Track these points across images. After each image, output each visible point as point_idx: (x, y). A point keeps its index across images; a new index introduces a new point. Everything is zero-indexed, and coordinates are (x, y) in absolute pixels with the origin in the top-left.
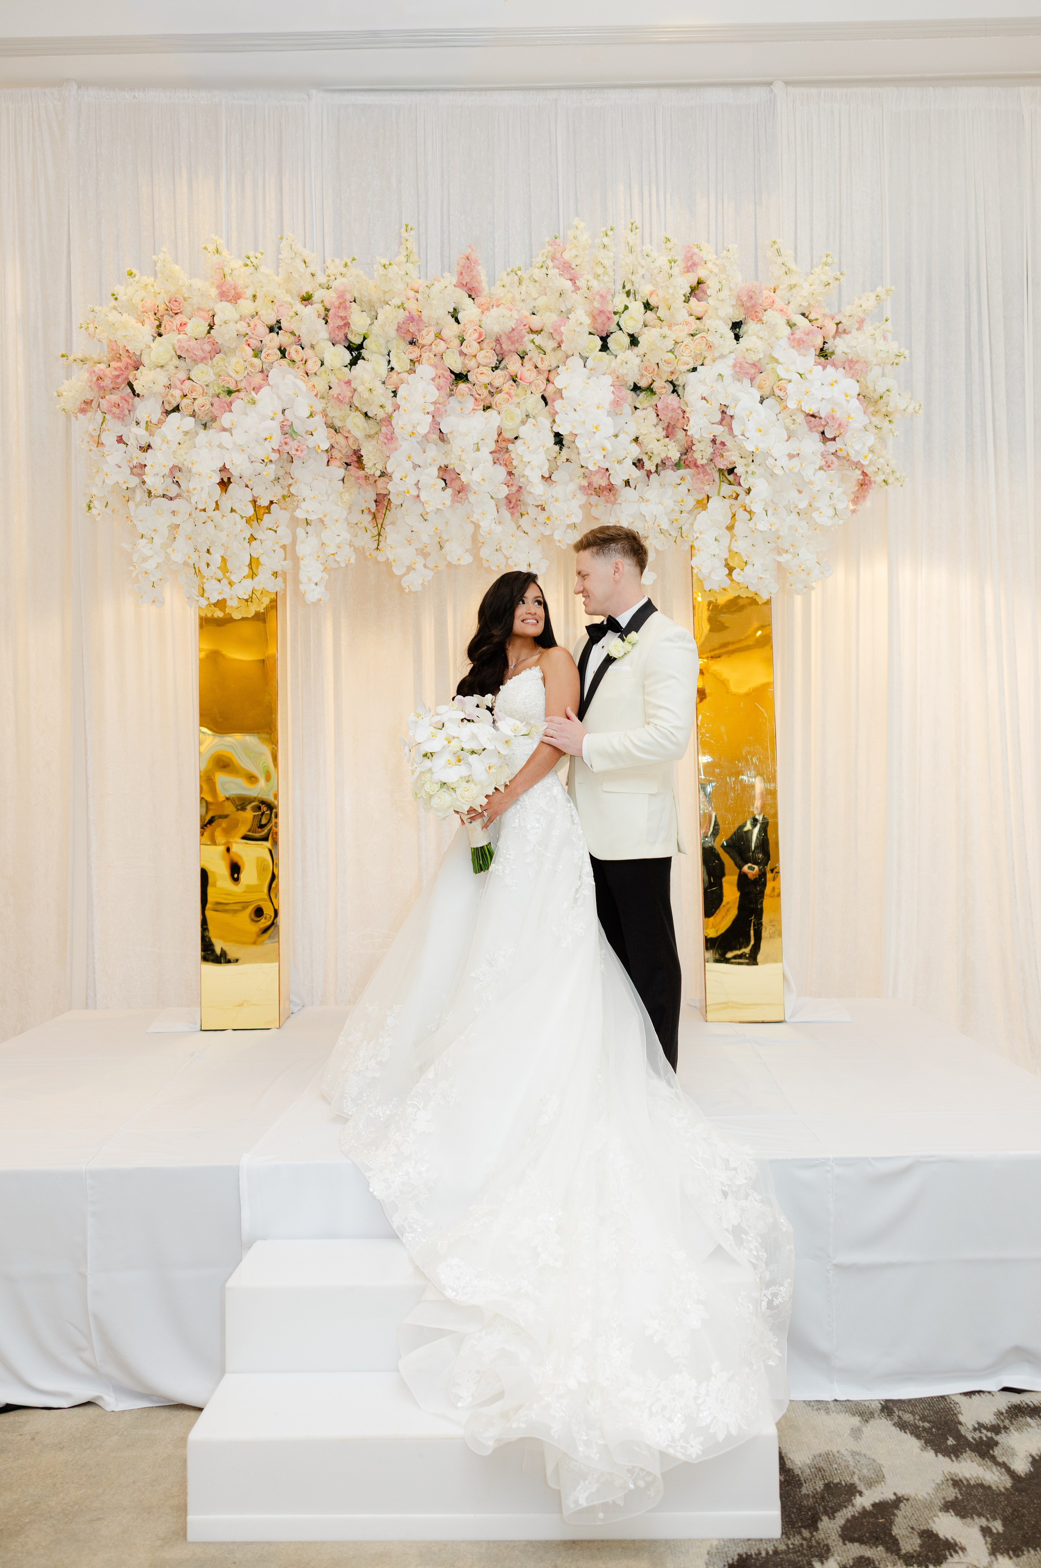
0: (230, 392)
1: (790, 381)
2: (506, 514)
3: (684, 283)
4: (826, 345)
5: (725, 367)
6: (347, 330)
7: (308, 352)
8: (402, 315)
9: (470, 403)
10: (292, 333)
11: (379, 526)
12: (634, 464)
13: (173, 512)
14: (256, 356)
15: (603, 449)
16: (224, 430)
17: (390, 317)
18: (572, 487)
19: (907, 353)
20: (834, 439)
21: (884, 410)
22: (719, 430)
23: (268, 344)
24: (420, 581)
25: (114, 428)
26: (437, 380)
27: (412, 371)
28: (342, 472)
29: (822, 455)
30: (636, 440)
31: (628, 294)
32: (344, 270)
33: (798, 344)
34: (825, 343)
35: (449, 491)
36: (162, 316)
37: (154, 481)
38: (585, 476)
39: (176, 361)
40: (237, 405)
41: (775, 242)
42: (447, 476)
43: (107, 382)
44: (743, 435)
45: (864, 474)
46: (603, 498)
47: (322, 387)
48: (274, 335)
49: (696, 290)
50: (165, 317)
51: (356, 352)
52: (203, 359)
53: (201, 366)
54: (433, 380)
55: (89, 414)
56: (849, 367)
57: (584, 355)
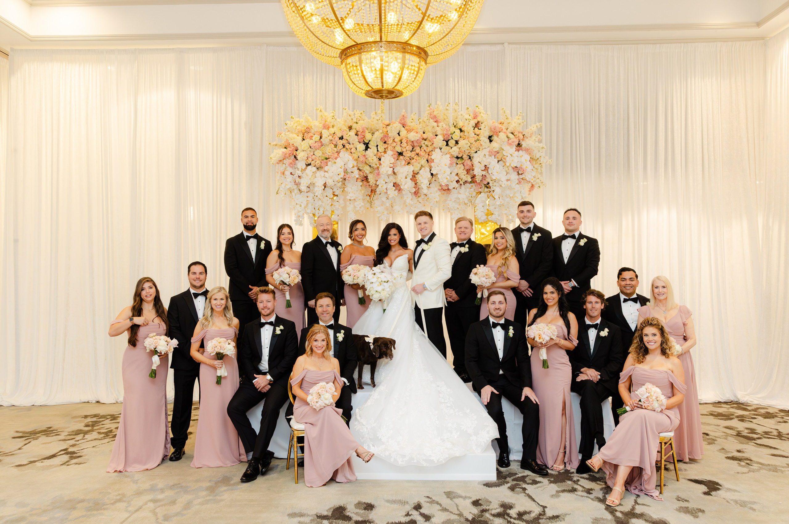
0: (326, 159)
1: (507, 156)
2: (414, 197)
3: (473, 123)
4: (520, 142)
5: (486, 152)
6: (364, 139)
7: (351, 146)
8: (382, 135)
9: (404, 162)
10: (347, 140)
11: (371, 199)
12: (456, 181)
13: (307, 197)
14: (335, 147)
15: (447, 179)
16: (325, 171)
17: (378, 135)
18: (436, 189)
19: (545, 147)
20: (522, 174)
21: (539, 163)
22: (484, 173)
23: (339, 144)
24: (386, 218)
25: (290, 170)
26: (393, 156)
27: (385, 152)
28: (361, 183)
29: (518, 179)
30: (457, 174)
31: (455, 126)
32: (361, 115)
33: (510, 144)
34: (519, 141)
35: (397, 191)
36: (304, 133)
37: (303, 188)
38: (440, 186)
39: (310, 149)
40: (329, 163)
41: (503, 109)
42: (397, 186)
43: (287, 155)
44: (492, 174)
45: (533, 184)
46: (446, 192)
47: (356, 157)
48: (341, 140)
49: (477, 125)
50: (305, 134)
51: (367, 146)
52: (318, 149)
53: (318, 150)
54: (392, 155)
55: (280, 165)
56: (527, 150)
57: (441, 149)
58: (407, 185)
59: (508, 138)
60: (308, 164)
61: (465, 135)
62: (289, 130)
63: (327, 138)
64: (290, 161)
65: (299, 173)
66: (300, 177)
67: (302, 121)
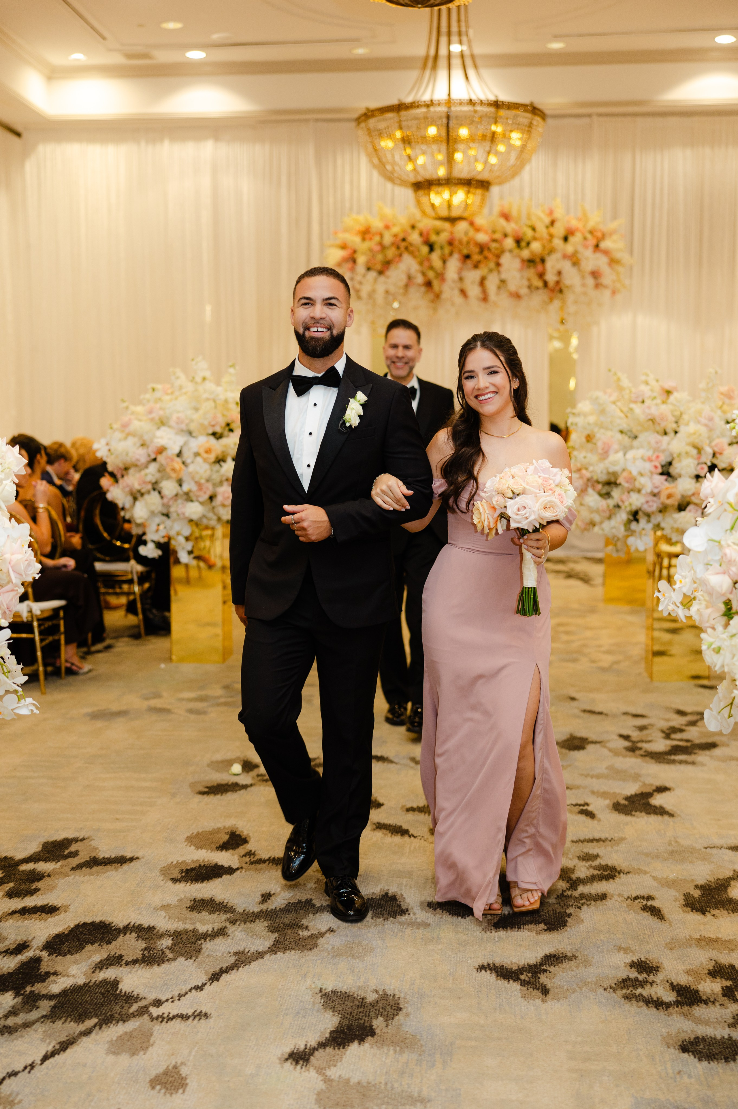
0: (387, 263)
1: (583, 259)
2: (482, 303)
3: (547, 220)
4: (598, 243)
5: (560, 253)
6: (429, 241)
7: (414, 248)
9: (471, 266)
10: (410, 242)
11: (433, 305)
12: (527, 287)
14: (397, 250)
15: (517, 284)
16: (387, 277)
17: (444, 237)
18: (505, 296)
20: (599, 279)
22: (557, 278)
23: (401, 246)
25: (349, 274)
27: (451, 255)
28: (425, 290)
29: (594, 285)
30: (528, 279)
31: (527, 225)
33: (586, 247)
35: (463, 298)
36: (364, 233)
37: (364, 293)
38: (511, 292)
42: (463, 292)
43: (345, 259)
44: (565, 279)
47: (420, 261)
48: (404, 242)
49: (552, 223)
51: (431, 248)
54: (458, 258)
56: (606, 252)
57: (511, 251)
58: (474, 291)
59: (585, 239)
60: (369, 269)
61: (537, 235)
62: (346, 230)
63: (388, 239)
64: (349, 265)
65: (358, 278)
66: (360, 283)
67: (361, 218)
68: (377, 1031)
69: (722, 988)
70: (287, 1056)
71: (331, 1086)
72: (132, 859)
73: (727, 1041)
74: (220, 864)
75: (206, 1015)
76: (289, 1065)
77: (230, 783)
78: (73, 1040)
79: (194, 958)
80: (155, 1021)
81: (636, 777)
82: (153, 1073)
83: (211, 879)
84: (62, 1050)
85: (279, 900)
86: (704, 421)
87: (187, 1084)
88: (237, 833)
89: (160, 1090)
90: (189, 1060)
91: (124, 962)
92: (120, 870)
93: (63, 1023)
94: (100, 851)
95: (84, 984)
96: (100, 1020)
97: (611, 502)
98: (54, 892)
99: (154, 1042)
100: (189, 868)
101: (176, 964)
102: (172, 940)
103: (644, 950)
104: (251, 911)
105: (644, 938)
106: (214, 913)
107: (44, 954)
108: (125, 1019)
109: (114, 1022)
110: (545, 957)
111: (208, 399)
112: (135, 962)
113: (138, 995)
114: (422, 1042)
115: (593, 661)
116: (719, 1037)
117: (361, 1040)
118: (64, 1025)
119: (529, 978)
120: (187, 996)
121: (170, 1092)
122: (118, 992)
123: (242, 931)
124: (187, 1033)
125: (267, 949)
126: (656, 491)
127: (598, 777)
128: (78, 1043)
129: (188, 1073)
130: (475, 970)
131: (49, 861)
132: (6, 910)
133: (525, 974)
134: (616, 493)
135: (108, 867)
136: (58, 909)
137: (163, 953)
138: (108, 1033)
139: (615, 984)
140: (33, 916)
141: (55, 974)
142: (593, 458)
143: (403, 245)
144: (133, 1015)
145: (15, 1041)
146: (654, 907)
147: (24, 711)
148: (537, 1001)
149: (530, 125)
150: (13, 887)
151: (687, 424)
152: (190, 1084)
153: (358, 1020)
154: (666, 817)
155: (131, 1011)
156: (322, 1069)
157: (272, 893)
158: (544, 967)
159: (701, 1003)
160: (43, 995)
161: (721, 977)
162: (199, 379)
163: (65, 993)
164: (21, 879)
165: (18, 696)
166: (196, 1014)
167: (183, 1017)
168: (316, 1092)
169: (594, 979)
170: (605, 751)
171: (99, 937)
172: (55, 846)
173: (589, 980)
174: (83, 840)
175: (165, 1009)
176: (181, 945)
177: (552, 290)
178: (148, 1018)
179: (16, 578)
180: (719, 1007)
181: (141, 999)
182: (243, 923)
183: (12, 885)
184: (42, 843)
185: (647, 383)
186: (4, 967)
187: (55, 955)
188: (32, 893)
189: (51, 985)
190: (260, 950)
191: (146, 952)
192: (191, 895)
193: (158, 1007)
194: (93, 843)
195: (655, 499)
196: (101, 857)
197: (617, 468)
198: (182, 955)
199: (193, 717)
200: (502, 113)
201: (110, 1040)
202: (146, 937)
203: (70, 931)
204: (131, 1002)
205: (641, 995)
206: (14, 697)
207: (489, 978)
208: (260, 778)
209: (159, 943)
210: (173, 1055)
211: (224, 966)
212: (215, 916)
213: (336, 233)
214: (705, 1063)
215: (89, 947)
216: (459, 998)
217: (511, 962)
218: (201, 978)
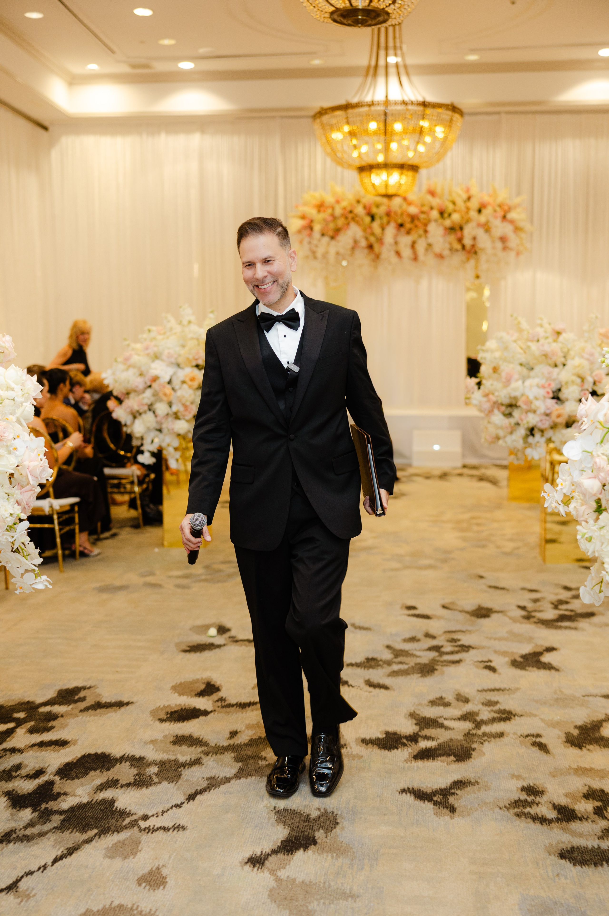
0: (338, 230)
1: (494, 227)
2: (412, 262)
3: (465, 196)
4: (505, 215)
5: (475, 222)
6: (371, 212)
7: (360, 219)
9: (404, 233)
10: (356, 213)
12: (449, 250)
14: (346, 220)
15: (441, 247)
16: (337, 241)
17: (383, 210)
22: (473, 242)
25: (307, 240)
26: (395, 227)
27: (388, 224)
28: (367, 251)
29: (502, 247)
30: (450, 243)
31: (449, 200)
33: (496, 217)
34: (505, 213)
35: (398, 258)
36: (319, 206)
37: (319, 254)
38: (436, 253)
40: (341, 234)
42: (398, 253)
43: (306, 226)
44: (479, 243)
45: (516, 251)
46: (439, 259)
47: (364, 229)
48: (350, 214)
49: (469, 198)
50: (320, 208)
51: (373, 218)
56: (512, 222)
57: (436, 221)
58: (407, 252)
59: (495, 211)
60: (323, 235)
61: (457, 208)
62: (305, 204)
63: (338, 211)
64: (307, 232)
65: (315, 242)
66: (316, 246)
67: (317, 195)
68: (319, 841)
69: (594, 808)
70: (246, 860)
71: (281, 884)
72: (128, 704)
73: (596, 850)
74: (197, 707)
75: (183, 828)
76: (248, 867)
77: (207, 643)
78: (77, 847)
79: (175, 782)
80: (143, 832)
81: (530, 639)
82: (140, 873)
83: (190, 719)
84: (68, 855)
85: (243, 736)
86: (586, 356)
87: (167, 882)
88: (212, 683)
89: (145, 886)
90: (169, 863)
91: (120, 785)
92: (118, 712)
93: (70, 833)
94: (103, 697)
95: (88, 802)
96: (99, 830)
97: (512, 421)
98: (66, 729)
99: (142, 849)
100: (173, 710)
101: (160, 787)
102: (158, 767)
103: (532, 777)
104: (221, 745)
105: (533, 768)
106: (192, 746)
107: (57, 778)
108: (119, 830)
109: (110, 833)
110: (453, 782)
111: (192, 339)
112: (128, 785)
113: (130, 811)
114: (354, 850)
115: (498, 547)
116: (590, 847)
117: (306, 847)
118: (71, 835)
119: (441, 799)
120: (169, 812)
121: (154, 888)
122: (114, 809)
123: (213, 761)
124: (168, 842)
125: (233, 775)
126: (548, 412)
127: (500, 639)
128: (81, 849)
129: (168, 873)
130: (398, 793)
131: (63, 704)
132: (27, 743)
133: (437, 796)
134: (516, 413)
135: (109, 710)
136: (69, 743)
137: (150, 778)
138: (105, 841)
139: (509, 804)
140: (49, 748)
141: (65, 794)
142: (498, 385)
143: (350, 216)
144: (126, 827)
145: (32, 847)
146: (542, 743)
147: (40, 586)
148: (446, 817)
149: (451, 121)
150: (34, 725)
151: (573, 359)
152: (169, 882)
153: (304, 832)
154: (553, 672)
155: (124, 824)
156: (274, 871)
157: (238, 731)
158: (453, 791)
159: (577, 819)
160: (55, 811)
161: (593, 799)
162: (185, 322)
163: (72, 809)
164: (40, 719)
165: (35, 574)
166: (175, 826)
167: (165, 829)
168: (269, 889)
169: (492, 800)
170: (506, 619)
171: (101, 765)
172: (68, 693)
173: (488, 801)
174: (89, 688)
175: (151, 823)
176: (165, 772)
177: (469, 252)
178: (138, 829)
179: (33, 480)
180: (591, 823)
181: (132, 814)
182: (215, 755)
183: (32, 723)
184: (57, 691)
185: (541, 326)
186: (24, 789)
187: (65, 779)
188: (48, 729)
189: (62, 803)
190: (228, 776)
191: (137, 777)
192: (174, 733)
193: (145, 821)
194: (98, 691)
195: (547, 418)
196: (104, 702)
197: (517, 394)
198: (166, 779)
199: (179, 590)
200: (429, 111)
201: (107, 847)
202: (138, 765)
203: (78, 760)
204: (124, 817)
205: (529, 813)
206: (32, 575)
207: (408, 799)
208: (231, 639)
209: (147, 770)
210: (156, 859)
211: (199, 789)
212: (192, 749)
213: (297, 206)
214: (578, 868)
215: (92, 773)
216: (385, 815)
217: (427, 787)
218: (180, 798)
